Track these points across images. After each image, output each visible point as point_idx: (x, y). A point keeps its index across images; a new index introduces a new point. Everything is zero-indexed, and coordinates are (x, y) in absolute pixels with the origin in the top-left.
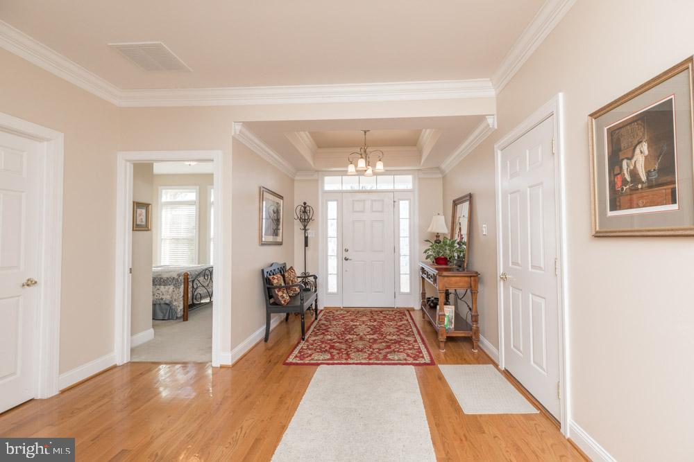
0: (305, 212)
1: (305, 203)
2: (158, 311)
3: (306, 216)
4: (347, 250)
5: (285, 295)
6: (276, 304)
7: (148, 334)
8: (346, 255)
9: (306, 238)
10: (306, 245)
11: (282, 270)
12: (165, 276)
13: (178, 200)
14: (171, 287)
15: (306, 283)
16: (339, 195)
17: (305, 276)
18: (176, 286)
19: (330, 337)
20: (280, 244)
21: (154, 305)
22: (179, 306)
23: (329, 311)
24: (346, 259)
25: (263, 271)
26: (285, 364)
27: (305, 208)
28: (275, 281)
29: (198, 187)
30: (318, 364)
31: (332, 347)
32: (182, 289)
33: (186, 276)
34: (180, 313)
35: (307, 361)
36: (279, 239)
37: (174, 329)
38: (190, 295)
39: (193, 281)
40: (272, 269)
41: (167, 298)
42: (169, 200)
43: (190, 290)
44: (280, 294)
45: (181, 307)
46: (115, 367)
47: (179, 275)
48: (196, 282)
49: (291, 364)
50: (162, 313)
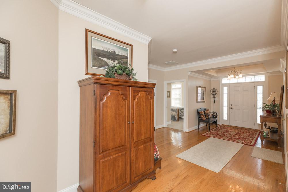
0: (214, 91)
1: (214, 89)
2: (172, 118)
3: (214, 93)
4: (231, 105)
5: (204, 117)
6: (202, 119)
7: (170, 122)
8: (231, 107)
9: (214, 100)
10: (214, 102)
11: (205, 110)
12: (173, 109)
13: (176, 87)
14: (175, 112)
15: (214, 115)
16: (228, 85)
17: (214, 113)
18: (176, 112)
19: (219, 132)
20: (205, 102)
21: (171, 116)
22: (177, 117)
23: (223, 126)
24: (231, 108)
25: (197, 110)
26: (202, 135)
27: (214, 90)
28: (201, 113)
29: (182, 83)
30: (211, 137)
31: (218, 134)
32: (177, 113)
33: (178, 109)
34: (177, 119)
35: (208, 136)
36: (204, 101)
37: (176, 123)
38: (179, 115)
39: (180, 111)
40: (201, 109)
41: (174, 114)
42: (174, 88)
43: (179, 113)
44: (202, 117)
45: (177, 118)
46: (164, 127)
47: (177, 109)
48: (181, 111)
49: (203, 135)
50: (173, 118)
